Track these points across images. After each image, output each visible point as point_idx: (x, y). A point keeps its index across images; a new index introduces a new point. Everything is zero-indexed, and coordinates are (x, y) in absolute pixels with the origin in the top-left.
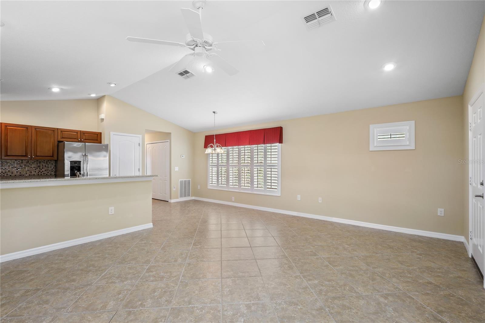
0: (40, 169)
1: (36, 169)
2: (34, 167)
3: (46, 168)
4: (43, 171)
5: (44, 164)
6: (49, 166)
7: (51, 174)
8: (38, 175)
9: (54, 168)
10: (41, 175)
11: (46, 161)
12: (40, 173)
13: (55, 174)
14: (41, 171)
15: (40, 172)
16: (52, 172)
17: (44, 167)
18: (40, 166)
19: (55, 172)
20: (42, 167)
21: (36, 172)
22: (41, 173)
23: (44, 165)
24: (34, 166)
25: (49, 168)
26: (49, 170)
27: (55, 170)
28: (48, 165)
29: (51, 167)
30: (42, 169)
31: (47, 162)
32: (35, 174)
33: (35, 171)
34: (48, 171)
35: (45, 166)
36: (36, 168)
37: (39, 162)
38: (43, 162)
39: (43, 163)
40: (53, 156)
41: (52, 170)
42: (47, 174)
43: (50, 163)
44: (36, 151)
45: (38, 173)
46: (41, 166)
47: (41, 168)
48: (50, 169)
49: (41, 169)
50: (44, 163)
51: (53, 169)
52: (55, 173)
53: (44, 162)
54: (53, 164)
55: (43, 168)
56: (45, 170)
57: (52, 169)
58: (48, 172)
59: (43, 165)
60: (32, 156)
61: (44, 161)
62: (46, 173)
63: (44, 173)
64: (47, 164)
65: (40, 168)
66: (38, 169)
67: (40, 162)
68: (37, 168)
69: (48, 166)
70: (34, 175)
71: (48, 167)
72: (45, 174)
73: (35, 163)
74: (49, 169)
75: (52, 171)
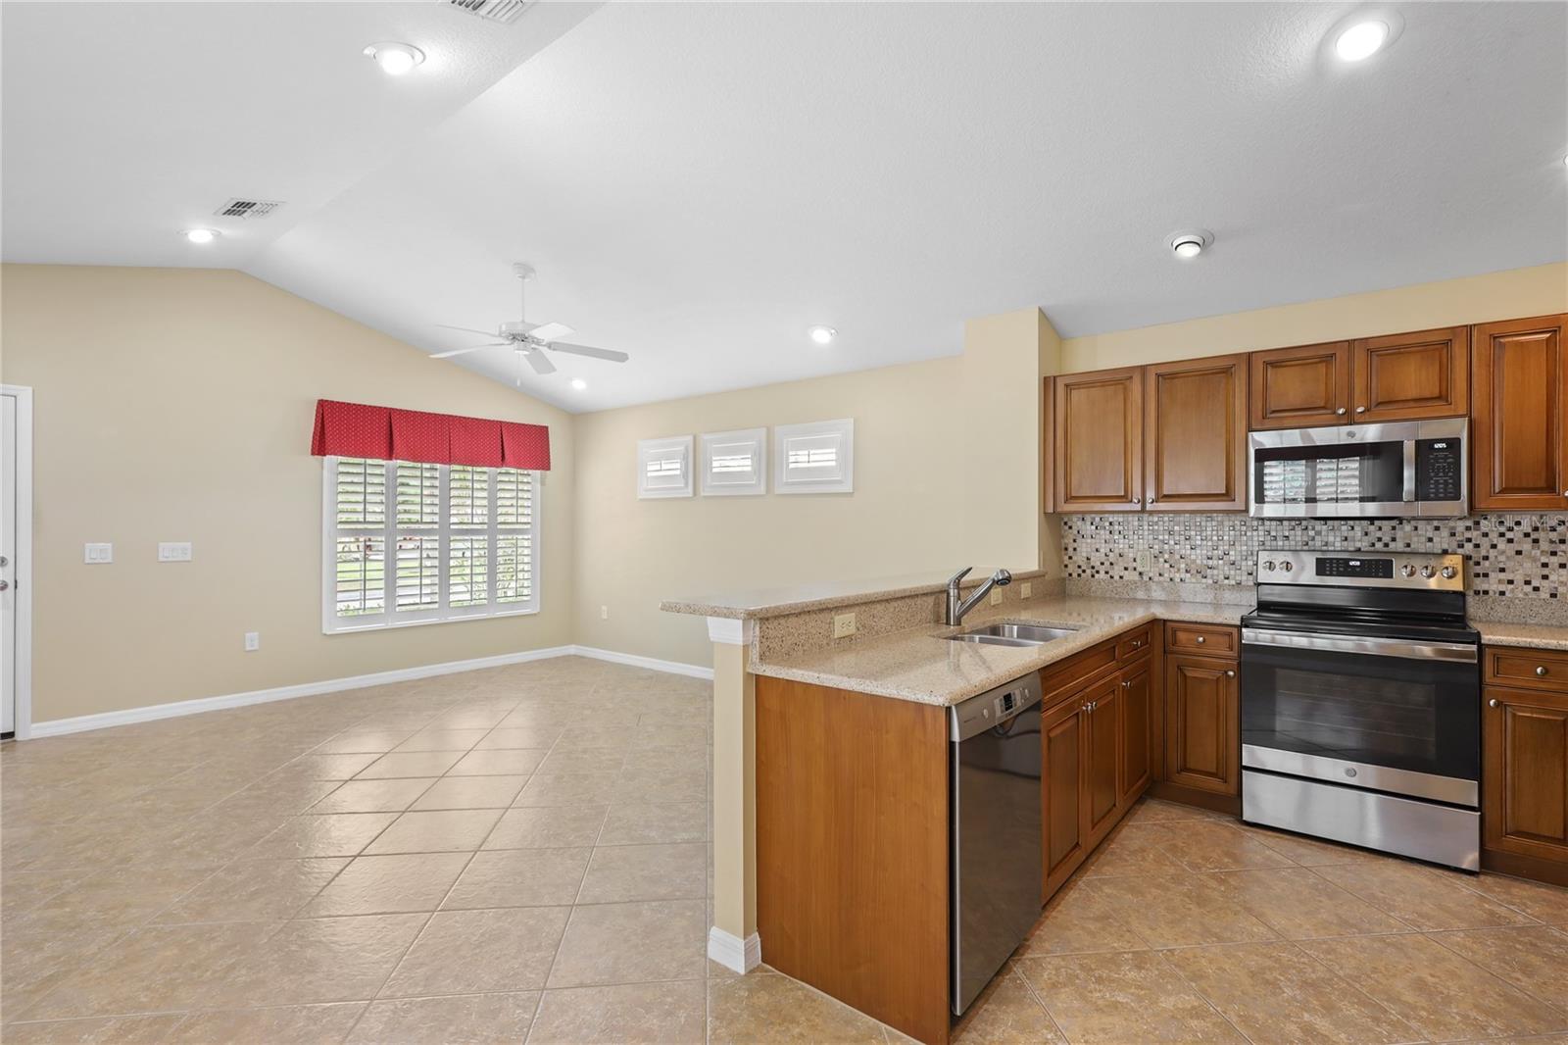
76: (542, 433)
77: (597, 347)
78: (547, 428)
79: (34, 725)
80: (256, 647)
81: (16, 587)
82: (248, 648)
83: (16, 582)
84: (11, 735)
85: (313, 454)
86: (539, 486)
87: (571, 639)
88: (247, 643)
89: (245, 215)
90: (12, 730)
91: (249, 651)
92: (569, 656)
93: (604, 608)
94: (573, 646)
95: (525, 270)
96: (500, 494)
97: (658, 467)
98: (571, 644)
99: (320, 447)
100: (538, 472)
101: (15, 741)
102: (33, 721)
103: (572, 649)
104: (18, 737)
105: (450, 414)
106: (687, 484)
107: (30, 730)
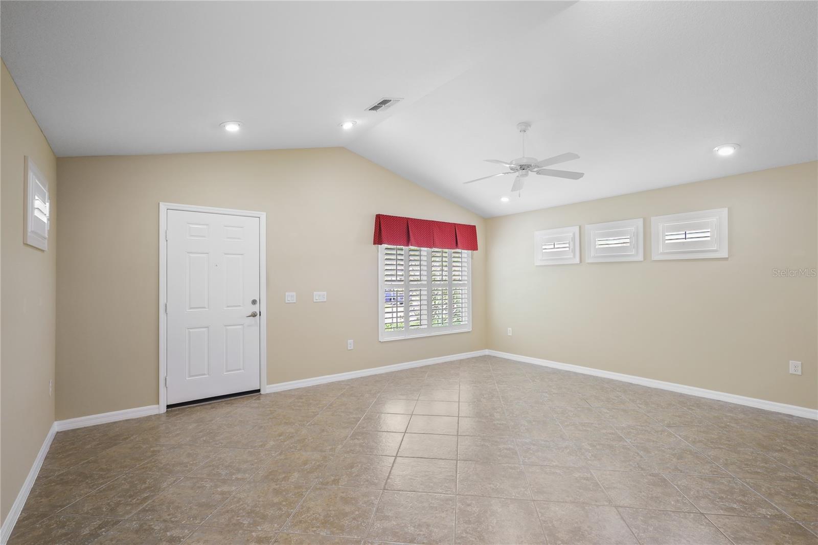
76: (472, 229)
77: (565, 170)
78: (475, 226)
79: (268, 386)
80: (352, 348)
81: (260, 315)
82: (349, 349)
83: (260, 312)
84: (259, 391)
85: (375, 243)
86: (470, 259)
87: (487, 346)
88: (349, 346)
89: (382, 108)
90: (259, 388)
91: (350, 350)
92: (485, 355)
93: (510, 329)
94: (487, 350)
95: (525, 127)
96: (454, 264)
97: (553, 247)
98: (485, 349)
99: (378, 239)
100: (470, 251)
101: (260, 394)
102: (267, 385)
103: (487, 352)
104: (262, 392)
105: (433, 220)
106: (574, 256)
107: (267, 389)
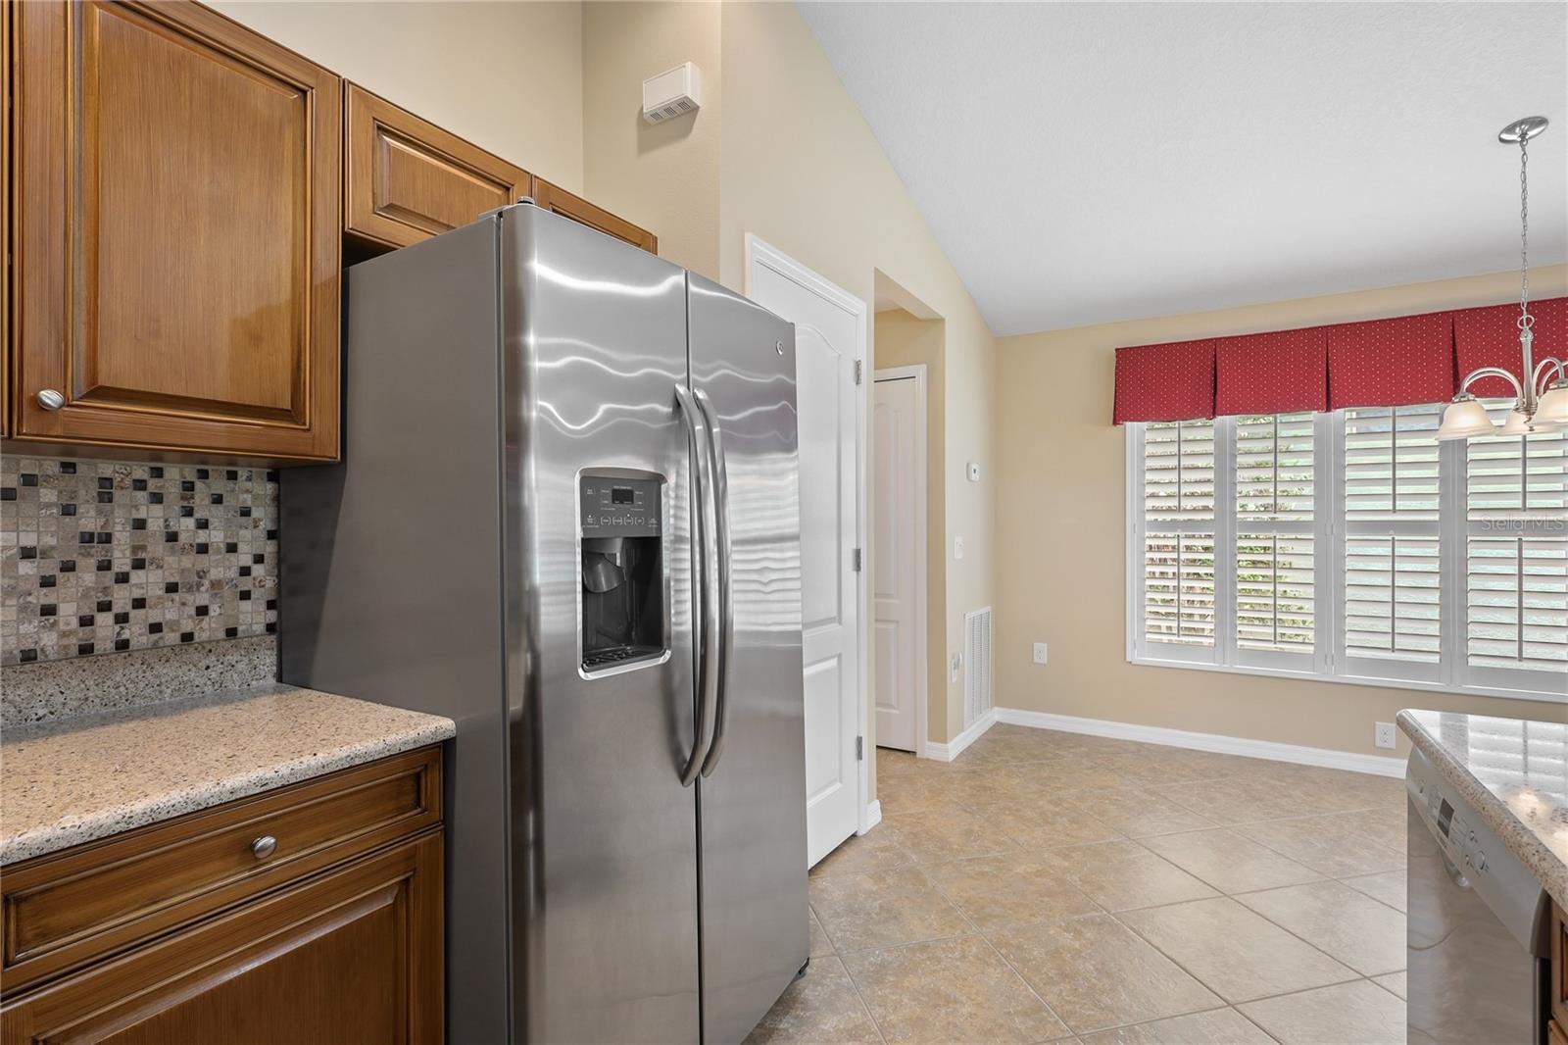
0: (108, 577)
1: (47, 582)
2: (28, 553)
3: (175, 565)
4: (139, 603)
5: (155, 517)
6: (216, 536)
7: (231, 633)
8: (86, 650)
9: (259, 559)
10: (122, 645)
11: (174, 474)
12: (104, 620)
13: (271, 628)
14: (121, 598)
15: (104, 607)
16: (246, 605)
17: (156, 548)
18: (107, 539)
19: (271, 605)
20: (135, 549)
21: (49, 611)
22: (122, 619)
23: (155, 525)
24: (29, 540)
25: (212, 557)
26: (216, 585)
27: (270, 583)
28: (203, 525)
29: (232, 548)
30: (137, 577)
31: (188, 487)
32: (49, 640)
33: (47, 597)
34: (203, 598)
35: (172, 537)
36: (51, 568)
37: (94, 489)
38: (140, 485)
39: (141, 496)
40: (293, 414)
41: (246, 584)
42: (187, 626)
43: (218, 500)
44: (80, 317)
45: (86, 621)
46: (123, 537)
47: (121, 562)
48: (221, 568)
49: (123, 578)
50: (157, 498)
51: (258, 570)
52: (272, 616)
53: (153, 485)
54: (256, 513)
55: (139, 565)
56: (172, 588)
57: (245, 571)
58: (202, 611)
59: (140, 525)
60: (30, 380)
61: (158, 473)
62: (174, 625)
63: (156, 628)
64: (188, 512)
65: (104, 566)
66: (87, 576)
67: (106, 482)
68: (68, 567)
69: (202, 537)
70: (29, 656)
71: (203, 549)
72: (171, 637)
73: (48, 495)
74: (215, 574)
75: (245, 596)
